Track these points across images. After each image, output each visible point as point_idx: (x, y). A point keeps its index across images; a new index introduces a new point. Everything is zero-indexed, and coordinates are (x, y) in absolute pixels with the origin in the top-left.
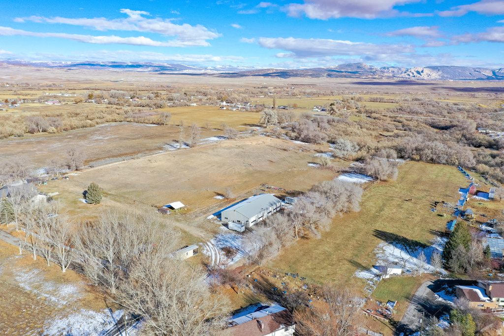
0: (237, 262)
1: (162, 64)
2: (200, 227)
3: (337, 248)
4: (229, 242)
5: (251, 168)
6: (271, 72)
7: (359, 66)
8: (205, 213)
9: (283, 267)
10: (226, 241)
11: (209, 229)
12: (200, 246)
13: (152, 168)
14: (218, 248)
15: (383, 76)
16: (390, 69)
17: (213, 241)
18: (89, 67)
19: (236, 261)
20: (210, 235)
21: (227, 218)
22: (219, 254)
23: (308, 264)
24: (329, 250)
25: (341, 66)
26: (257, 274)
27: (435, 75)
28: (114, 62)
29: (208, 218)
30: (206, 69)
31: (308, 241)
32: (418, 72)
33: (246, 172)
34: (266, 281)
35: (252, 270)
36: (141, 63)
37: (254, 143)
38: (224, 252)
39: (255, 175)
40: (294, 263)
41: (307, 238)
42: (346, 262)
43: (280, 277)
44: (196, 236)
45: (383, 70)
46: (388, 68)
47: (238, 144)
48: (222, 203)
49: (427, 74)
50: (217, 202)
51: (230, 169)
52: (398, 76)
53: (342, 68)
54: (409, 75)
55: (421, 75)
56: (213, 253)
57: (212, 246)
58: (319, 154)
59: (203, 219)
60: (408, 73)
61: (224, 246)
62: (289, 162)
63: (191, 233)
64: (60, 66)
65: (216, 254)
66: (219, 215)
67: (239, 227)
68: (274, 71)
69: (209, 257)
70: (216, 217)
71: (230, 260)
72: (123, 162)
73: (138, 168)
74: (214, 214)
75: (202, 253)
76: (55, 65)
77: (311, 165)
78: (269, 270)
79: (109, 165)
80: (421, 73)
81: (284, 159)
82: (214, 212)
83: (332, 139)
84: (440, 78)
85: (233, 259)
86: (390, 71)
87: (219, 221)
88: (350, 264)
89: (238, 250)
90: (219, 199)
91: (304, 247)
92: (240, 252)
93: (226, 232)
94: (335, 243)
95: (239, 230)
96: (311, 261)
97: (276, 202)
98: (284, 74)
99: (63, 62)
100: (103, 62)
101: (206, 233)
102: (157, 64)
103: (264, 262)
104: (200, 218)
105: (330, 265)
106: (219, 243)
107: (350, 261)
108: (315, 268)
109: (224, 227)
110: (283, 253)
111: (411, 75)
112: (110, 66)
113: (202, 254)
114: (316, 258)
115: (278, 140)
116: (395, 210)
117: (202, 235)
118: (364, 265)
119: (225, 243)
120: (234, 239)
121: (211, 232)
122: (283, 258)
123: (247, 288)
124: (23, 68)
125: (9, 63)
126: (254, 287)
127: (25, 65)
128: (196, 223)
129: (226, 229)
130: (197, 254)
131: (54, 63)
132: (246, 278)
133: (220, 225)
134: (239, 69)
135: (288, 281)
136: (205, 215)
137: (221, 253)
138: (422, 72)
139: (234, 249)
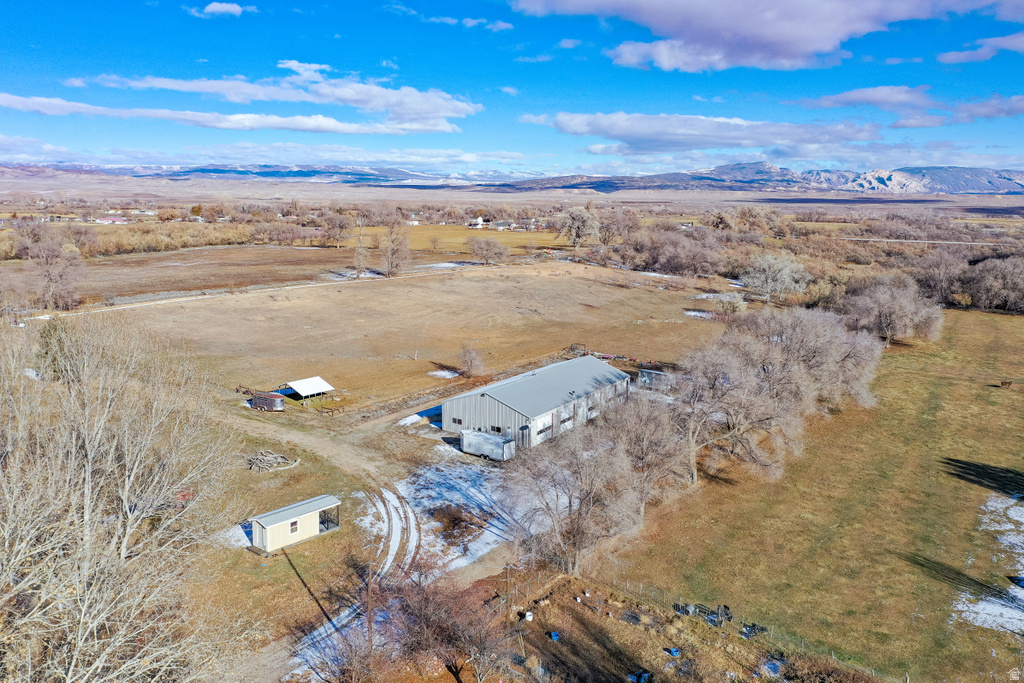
0: (481, 560)
1: (359, 168)
2: (370, 445)
3: (844, 512)
4: (459, 490)
5: (537, 318)
6: (579, 181)
7: (758, 168)
8: (394, 411)
9: (661, 581)
10: (451, 488)
11: (398, 452)
12: (357, 502)
13: (274, 310)
14: (418, 510)
15: (808, 189)
16: (823, 175)
17: (403, 488)
18: (215, 175)
19: (480, 553)
20: (400, 468)
21: (460, 422)
22: (419, 530)
23: (757, 571)
24: (819, 519)
25: (721, 170)
26: (562, 608)
27: (916, 187)
28: (265, 166)
29: (402, 423)
30: (447, 177)
31: (735, 491)
32: (881, 180)
33: (524, 325)
34: (600, 636)
35: (540, 592)
36: (319, 166)
37: (545, 273)
38: (435, 524)
39: (548, 330)
40: (702, 564)
41: (728, 481)
42: (901, 564)
43: (657, 621)
44: (349, 471)
45: (808, 176)
46: (818, 174)
47: (505, 274)
48: (449, 386)
49: (899, 183)
50: (436, 384)
51: (481, 318)
52: (839, 187)
53: (723, 173)
54: (861, 185)
55: (887, 186)
56: (397, 525)
57: (397, 503)
58: (707, 295)
59: (383, 426)
60: (860, 181)
61: (438, 503)
62: (637, 309)
63: (335, 462)
64: (158, 174)
65: (405, 530)
66: (435, 416)
67: (497, 445)
68: (585, 179)
69: (378, 538)
70: (425, 421)
71: (455, 552)
72: (201, 297)
73: (235, 311)
74: (420, 414)
75: (354, 526)
76: (151, 173)
77: (693, 314)
78: (609, 590)
79: (158, 302)
80: (887, 182)
81: (622, 303)
82: (422, 408)
83: (733, 268)
84: (927, 190)
85: (466, 549)
86: (822, 179)
87: (436, 431)
88: (917, 569)
89: (487, 515)
90: (444, 378)
91: (725, 507)
92: (496, 522)
93: (452, 461)
94: (829, 497)
95: (496, 453)
96: (763, 558)
97: (614, 379)
98: (605, 185)
99: (164, 167)
100: (242, 167)
101: (384, 462)
102: (349, 168)
103: (586, 557)
104: (376, 421)
105: (841, 575)
106: (425, 493)
107: (915, 560)
108: (789, 586)
109: (448, 447)
110: (655, 529)
111: (866, 185)
112: (256, 173)
113: (356, 530)
114: (779, 548)
115: (602, 269)
116: (975, 409)
117: (371, 468)
118: (973, 574)
119: (446, 495)
120: (476, 481)
121: (404, 460)
122: (657, 547)
123: (517, 671)
124: (84, 176)
125: (58, 168)
126: (547, 669)
127: (90, 172)
128: (362, 435)
129: (455, 451)
130: (337, 529)
131: (146, 168)
132: (513, 628)
133: (436, 442)
134: (513, 178)
135: (693, 639)
136: (394, 416)
137: (424, 527)
138: (889, 179)
139: (476, 511)
